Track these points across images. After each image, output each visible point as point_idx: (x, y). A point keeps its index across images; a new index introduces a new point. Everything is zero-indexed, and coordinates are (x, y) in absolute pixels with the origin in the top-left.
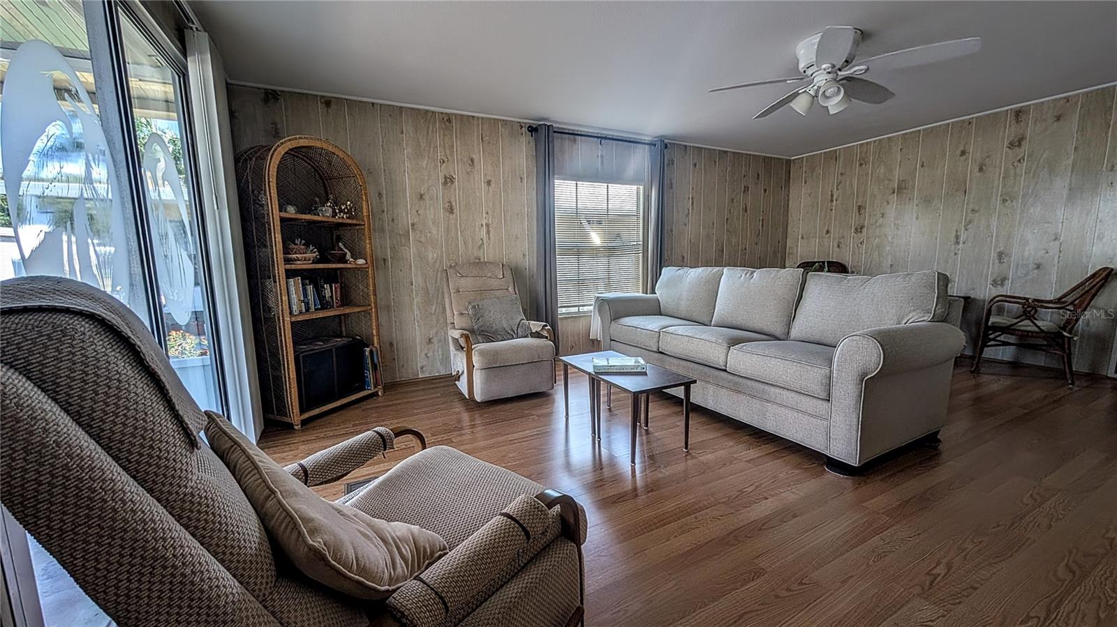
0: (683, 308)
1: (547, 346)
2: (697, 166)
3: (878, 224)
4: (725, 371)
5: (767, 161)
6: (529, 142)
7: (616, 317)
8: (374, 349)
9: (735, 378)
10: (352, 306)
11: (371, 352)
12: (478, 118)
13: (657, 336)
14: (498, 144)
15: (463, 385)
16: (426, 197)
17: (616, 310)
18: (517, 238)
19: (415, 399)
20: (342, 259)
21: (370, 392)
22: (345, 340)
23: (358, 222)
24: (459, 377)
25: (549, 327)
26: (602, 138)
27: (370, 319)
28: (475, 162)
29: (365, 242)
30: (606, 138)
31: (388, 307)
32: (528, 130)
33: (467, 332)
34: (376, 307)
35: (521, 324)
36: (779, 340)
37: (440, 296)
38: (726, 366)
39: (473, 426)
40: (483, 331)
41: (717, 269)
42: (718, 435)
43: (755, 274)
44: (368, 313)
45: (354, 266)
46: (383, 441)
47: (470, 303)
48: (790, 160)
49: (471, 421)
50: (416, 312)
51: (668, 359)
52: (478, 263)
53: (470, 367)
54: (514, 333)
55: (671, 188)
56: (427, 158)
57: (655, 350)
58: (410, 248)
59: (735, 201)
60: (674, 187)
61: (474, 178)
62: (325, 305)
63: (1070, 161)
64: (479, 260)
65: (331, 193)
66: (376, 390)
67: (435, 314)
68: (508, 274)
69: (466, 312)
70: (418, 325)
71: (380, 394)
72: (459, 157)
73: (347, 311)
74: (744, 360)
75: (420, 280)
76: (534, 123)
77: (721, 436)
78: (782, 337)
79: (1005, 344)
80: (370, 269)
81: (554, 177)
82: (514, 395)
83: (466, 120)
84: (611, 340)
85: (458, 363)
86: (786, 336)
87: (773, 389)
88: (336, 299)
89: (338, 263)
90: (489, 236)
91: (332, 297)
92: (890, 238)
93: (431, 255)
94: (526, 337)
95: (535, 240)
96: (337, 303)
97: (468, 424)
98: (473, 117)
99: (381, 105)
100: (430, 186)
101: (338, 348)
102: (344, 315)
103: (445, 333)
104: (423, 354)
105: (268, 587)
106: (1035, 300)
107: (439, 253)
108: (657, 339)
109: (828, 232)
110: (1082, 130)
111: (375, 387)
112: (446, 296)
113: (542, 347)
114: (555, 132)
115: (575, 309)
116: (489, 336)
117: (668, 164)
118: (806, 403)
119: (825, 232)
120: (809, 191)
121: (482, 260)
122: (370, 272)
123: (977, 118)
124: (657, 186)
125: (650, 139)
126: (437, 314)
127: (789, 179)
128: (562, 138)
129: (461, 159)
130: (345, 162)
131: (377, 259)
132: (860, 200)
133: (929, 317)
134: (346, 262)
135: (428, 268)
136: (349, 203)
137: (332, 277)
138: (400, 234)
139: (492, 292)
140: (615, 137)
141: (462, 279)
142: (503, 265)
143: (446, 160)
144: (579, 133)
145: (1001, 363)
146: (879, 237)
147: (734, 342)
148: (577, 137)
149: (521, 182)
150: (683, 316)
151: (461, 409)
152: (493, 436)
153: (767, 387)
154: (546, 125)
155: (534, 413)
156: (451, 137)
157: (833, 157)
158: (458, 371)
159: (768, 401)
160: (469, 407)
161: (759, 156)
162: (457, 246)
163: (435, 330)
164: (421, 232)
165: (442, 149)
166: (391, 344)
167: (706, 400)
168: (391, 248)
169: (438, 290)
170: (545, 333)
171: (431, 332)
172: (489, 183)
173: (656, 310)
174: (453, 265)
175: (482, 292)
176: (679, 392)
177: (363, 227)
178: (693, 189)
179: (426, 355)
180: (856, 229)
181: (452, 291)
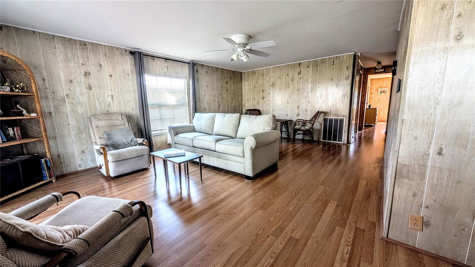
0: (203, 129)
1: (146, 149)
2: (208, 73)
3: (268, 97)
4: (215, 151)
5: (234, 72)
6: (131, 58)
7: (176, 134)
8: (47, 159)
9: (218, 153)
10: (30, 138)
11: (46, 161)
12: (102, 45)
13: (192, 140)
14: (114, 58)
15: (103, 171)
16: (74, 81)
17: (176, 131)
18: (128, 101)
19: (76, 181)
20: (21, 114)
21: (46, 181)
22: (27, 157)
23: (29, 94)
24: (101, 167)
25: (146, 141)
26: (167, 59)
27: (43, 144)
28: (102, 66)
29: (35, 104)
30: (168, 59)
31: (55, 138)
32: (130, 53)
33: (104, 146)
34: (47, 138)
35: (132, 140)
36: (234, 138)
37: (87, 130)
38: (215, 149)
39: (110, 188)
40: (113, 145)
41: (214, 114)
42: (213, 174)
43: (226, 116)
44: (41, 141)
45: (30, 117)
46: (56, 198)
47: (104, 132)
48: (242, 72)
49: (109, 186)
50: (74, 138)
51: (196, 149)
52: (107, 113)
53: (107, 162)
54: (129, 144)
55: (198, 81)
56: (73, 62)
57: (192, 146)
58: (66, 107)
59: (223, 87)
60: (199, 80)
61: (102, 73)
62: (9, 139)
63: (311, 80)
64: (109, 112)
65: (8, 78)
66: (51, 179)
67: (85, 139)
68: (125, 118)
69: (103, 137)
70: (75, 145)
71: (53, 181)
72: (93, 63)
73: (26, 141)
74: (220, 147)
75: (74, 123)
76: (133, 50)
77: (215, 174)
78: (235, 137)
79: (299, 134)
80: (40, 119)
81: (144, 74)
82: (130, 171)
83: (95, 46)
84: (175, 143)
85: (100, 160)
86: (236, 137)
87: (229, 156)
88: (18, 135)
89: (17, 116)
90: (113, 100)
91: (14, 134)
92: (272, 101)
93: (80, 110)
94: (136, 145)
95: (138, 102)
96: (19, 137)
97: (107, 187)
98: (99, 44)
99: (39, 33)
100: (76, 76)
101: (22, 162)
102: (25, 143)
103: (92, 147)
104: (80, 159)
105: (4, 250)
106: (306, 120)
107: (85, 109)
108: (192, 142)
109: (254, 99)
110: (313, 71)
111: (50, 178)
112: (91, 129)
113: (143, 149)
114: (143, 55)
115: (160, 132)
116: (115, 146)
117: (196, 72)
118: (238, 159)
119: (253, 99)
120: (248, 84)
121: (110, 112)
122: (41, 120)
123: (291, 64)
124: (192, 80)
125: (188, 61)
126: (86, 138)
127: (242, 79)
128: (147, 58)
129: (94, 64)
130: (16, 62)
131: (45, 114)
132: (263, 88)
133: (271, 128)
134: (23, 115)
135: (79, 117)
136: (22, 84)
137: (13, 124)
138: (59, 100)
139: (117, 126)
140: (172, 59)
141: (99, 121)
142: (121, 114)
143: (85, 64)
144: (156, 56)
145: (299, 140)
146: (269, 101)
147: (217, 141)
148: (155, 58)
149: (128, 76)
150: (203, 132)
151: (103, 181)
152: (120, 190)
153: (228, 155)
154: (138, 51)
155: (140, 177)
156: (87, 53)
157: (254, 72)
158: (100, 164)
159: (228, 160)
160: (108, 180)
161: (231, 70)
162: (95, 105)
163: (86, 146)
164: (73, 99)
165: (82, 58)
166: (59, 156)
167: (210, 162)
168: (53, 107)
169: (86, 127)
170: (144, 143)
171: (84, 148)
172: (111, 76)
173: (193, 130)
174: (94, 115)
175: (111, 127)
176: (198, 160)
177: (33, 97)
178: (207, 82)
179: (82, 159)
180: (262, 98)
181: (94, 127)
